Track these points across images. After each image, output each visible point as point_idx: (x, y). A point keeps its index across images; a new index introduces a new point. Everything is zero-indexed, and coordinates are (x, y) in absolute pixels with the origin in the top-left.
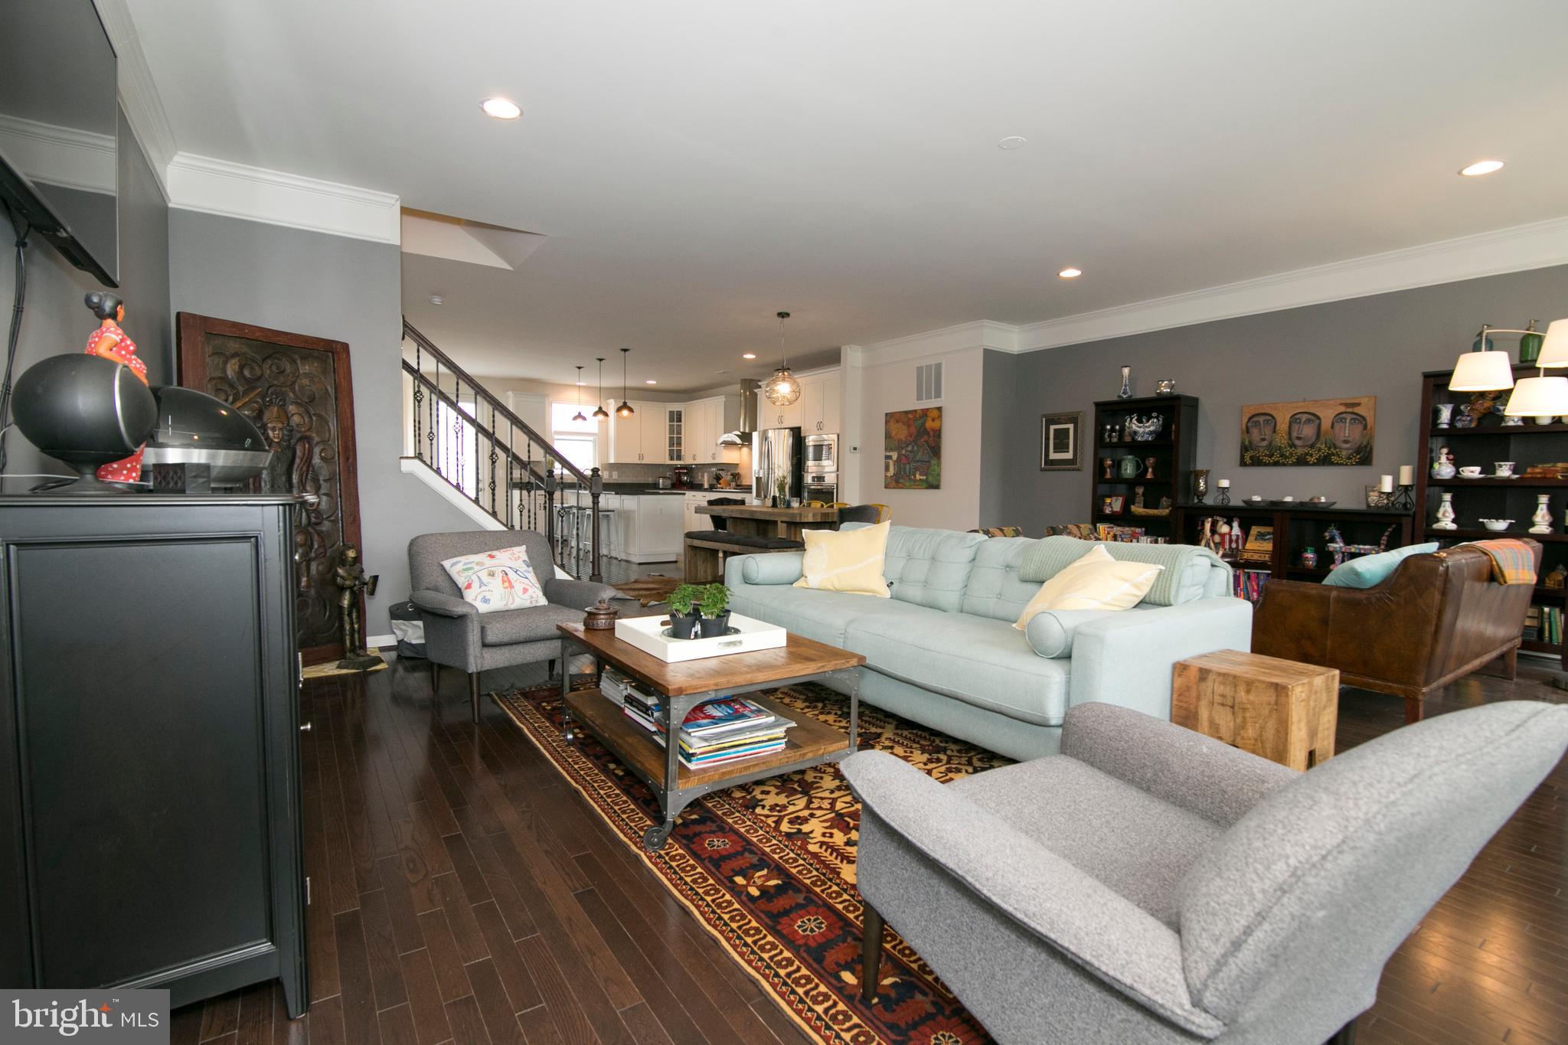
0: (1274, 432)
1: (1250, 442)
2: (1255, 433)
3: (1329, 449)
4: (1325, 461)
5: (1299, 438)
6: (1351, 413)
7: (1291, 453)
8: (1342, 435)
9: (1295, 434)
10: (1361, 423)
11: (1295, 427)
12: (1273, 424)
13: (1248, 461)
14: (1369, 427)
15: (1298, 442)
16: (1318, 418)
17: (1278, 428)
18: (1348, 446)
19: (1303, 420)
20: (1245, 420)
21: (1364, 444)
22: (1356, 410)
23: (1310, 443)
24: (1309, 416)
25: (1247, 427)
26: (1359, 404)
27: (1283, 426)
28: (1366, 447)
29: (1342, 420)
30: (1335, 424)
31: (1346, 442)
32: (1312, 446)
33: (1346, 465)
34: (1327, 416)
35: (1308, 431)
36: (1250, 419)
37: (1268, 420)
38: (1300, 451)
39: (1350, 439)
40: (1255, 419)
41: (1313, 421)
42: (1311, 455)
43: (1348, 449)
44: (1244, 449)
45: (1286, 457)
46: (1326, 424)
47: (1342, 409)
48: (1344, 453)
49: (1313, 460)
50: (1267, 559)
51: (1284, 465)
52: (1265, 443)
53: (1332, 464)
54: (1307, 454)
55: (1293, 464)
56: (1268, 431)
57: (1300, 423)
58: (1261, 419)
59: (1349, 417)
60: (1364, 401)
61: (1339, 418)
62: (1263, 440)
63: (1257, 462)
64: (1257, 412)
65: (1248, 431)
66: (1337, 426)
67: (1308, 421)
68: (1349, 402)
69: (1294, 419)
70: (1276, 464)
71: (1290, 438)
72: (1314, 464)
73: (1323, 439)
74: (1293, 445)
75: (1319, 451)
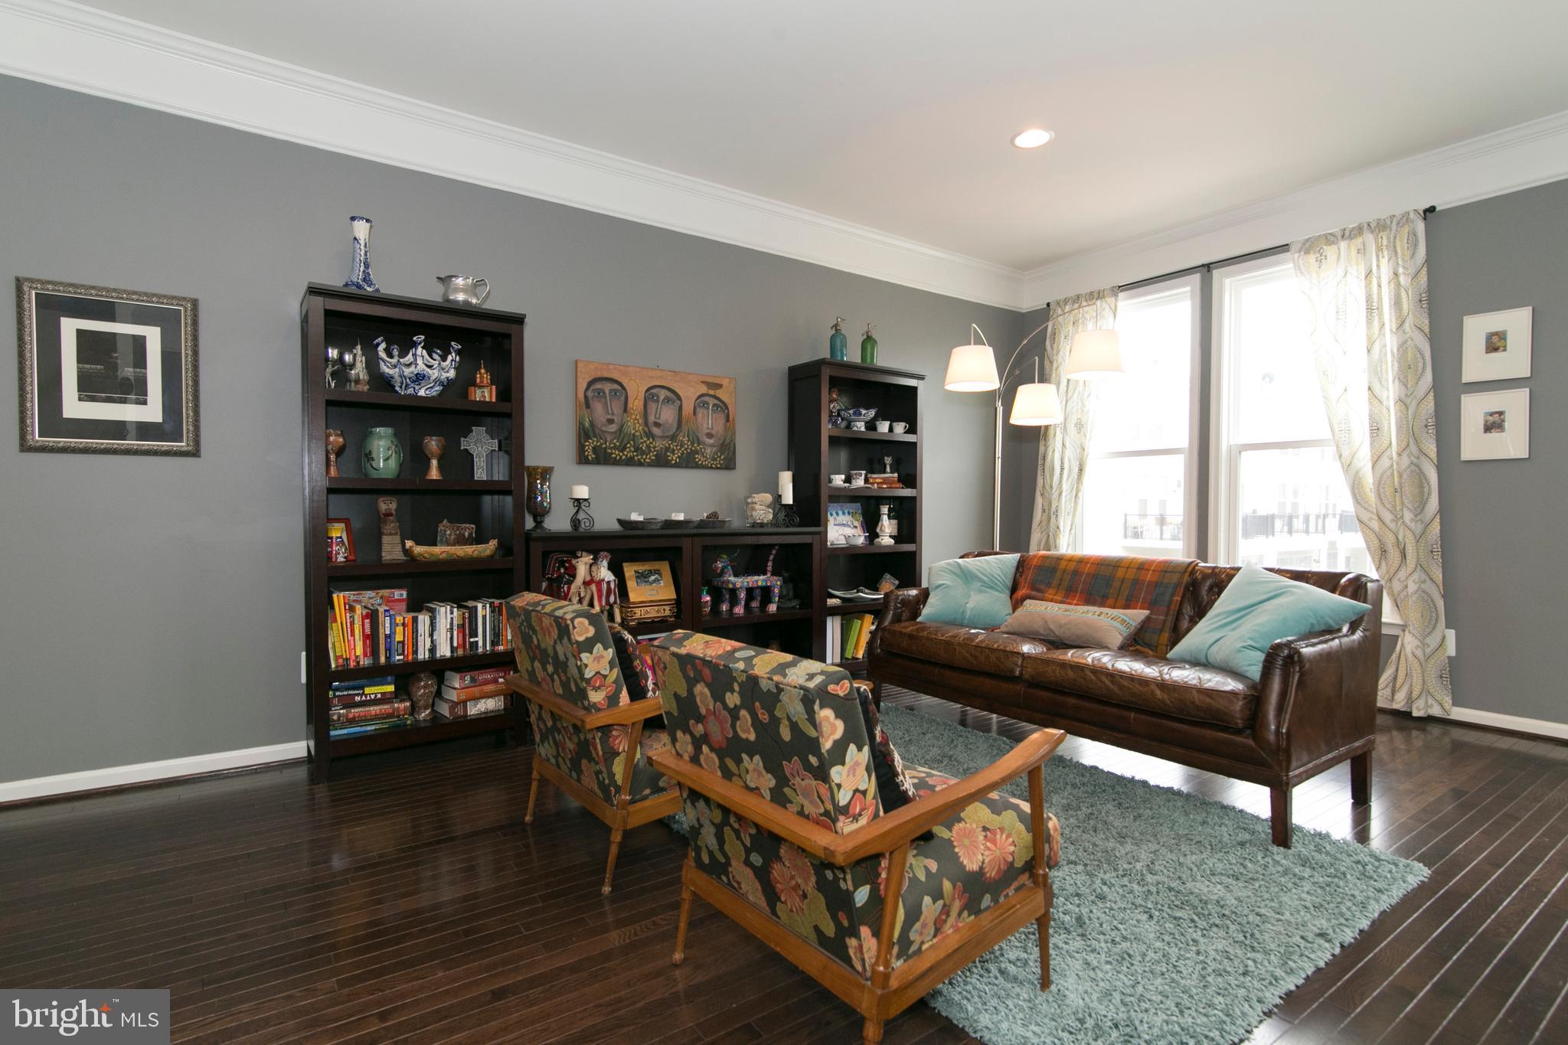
0: (625, 410)
1: (592, 423)
2: (598, 408)
3: (692, 444)
4: (688, 462)
5: (657, 425)
6: (712, 398)
7: (648, 447)
8: (705, 426)
9: (651, 419)
10: (724, 411)
11: (652, 407)
12: (623, 398)
13: (591, 456)
14: (731, 419)
15: (656, 431)
16: (679, 398)
17: (630, 405)
18: (711, 441)
19: (662, 398)
20: (582, 386)
21: (728, 441)
22: (719, 393)
23: (671, 433)
24: (669, 394)
25: (586, 397)
26: (719, 386)
27: (636, 404)
28: (729, 444)
29: (705, 405)
30: (698, 410)
31: (710, 435)
32: (673, 438)
33: (711, 468)
34: (689, 394)
35: (668, 415)
36: (590, 384)
37: (616, 391)
38: (659, 444)
39: (714, 432)
40: (598, 386)
41: (673, 402)
42: (673, 452)
43: (712, 446)
44: (584, 433)
45: (643, 453)
46: (688, 407)
47: (704, 389)
48: (709, 451)
49: (674, 458)
50: (668, 613)
51: (640, 464)
52: (613, 428)
53: (697, 466)
54: (667, 449)
55: (651, 465)
56: (617, 408)
57: (657, 401)
58: (607, 387)
59: (712, 402)
60: (725, 382)
61: (701, 401)
62: (611, 421)
63: (603, 458)
64: (599, 374)
65: (588, 406)
66: (700, 412)
67: (667, 400)
68: (710, 380)
69: (650, 395)
70: (630, 462)
71: (646, 423)
72: (676, 466)
73: (685, 428)
74: (650, 435)
75: (682, 446)
